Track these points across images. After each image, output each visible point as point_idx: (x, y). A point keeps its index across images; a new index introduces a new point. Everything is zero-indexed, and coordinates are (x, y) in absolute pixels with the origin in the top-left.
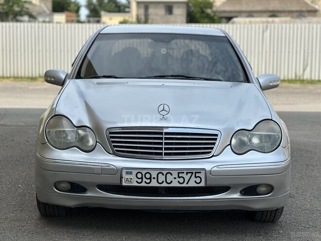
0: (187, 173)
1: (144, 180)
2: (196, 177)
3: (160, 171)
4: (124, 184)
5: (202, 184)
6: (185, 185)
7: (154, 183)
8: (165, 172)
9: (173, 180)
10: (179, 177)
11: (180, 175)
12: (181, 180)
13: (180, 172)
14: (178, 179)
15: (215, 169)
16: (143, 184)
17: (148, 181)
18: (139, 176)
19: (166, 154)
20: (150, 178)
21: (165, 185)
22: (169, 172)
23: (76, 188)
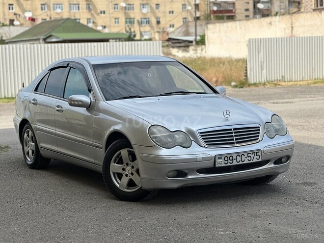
0: (252, 153)
1: (229, 161)
2: (257, 155)
3: (238, 154)
4: (217, 166)
5: (260, 160)
6: (251, 161)
7: (235, 163)
8: (240, 154)
9: (245, 159)
10: (248, 157)
11: (249, 155)
12: (249, 158)
13: (248, 153)
14: (248, 158)
15: (265, 149)
16: (229, 164)
17: (231, 162)
18: (226, 159)
19: (237, 143)
20: (232, 160)
21: (241, 163)
22: (243, 154)
23: (181, 173)
